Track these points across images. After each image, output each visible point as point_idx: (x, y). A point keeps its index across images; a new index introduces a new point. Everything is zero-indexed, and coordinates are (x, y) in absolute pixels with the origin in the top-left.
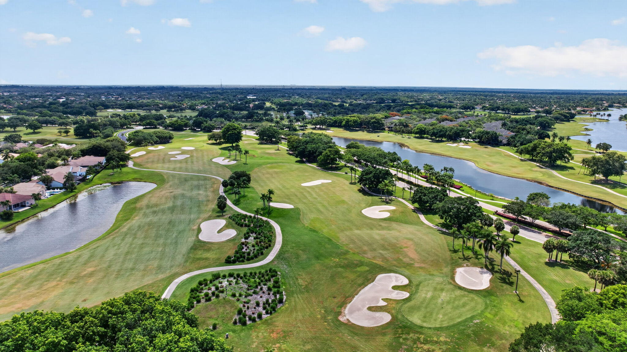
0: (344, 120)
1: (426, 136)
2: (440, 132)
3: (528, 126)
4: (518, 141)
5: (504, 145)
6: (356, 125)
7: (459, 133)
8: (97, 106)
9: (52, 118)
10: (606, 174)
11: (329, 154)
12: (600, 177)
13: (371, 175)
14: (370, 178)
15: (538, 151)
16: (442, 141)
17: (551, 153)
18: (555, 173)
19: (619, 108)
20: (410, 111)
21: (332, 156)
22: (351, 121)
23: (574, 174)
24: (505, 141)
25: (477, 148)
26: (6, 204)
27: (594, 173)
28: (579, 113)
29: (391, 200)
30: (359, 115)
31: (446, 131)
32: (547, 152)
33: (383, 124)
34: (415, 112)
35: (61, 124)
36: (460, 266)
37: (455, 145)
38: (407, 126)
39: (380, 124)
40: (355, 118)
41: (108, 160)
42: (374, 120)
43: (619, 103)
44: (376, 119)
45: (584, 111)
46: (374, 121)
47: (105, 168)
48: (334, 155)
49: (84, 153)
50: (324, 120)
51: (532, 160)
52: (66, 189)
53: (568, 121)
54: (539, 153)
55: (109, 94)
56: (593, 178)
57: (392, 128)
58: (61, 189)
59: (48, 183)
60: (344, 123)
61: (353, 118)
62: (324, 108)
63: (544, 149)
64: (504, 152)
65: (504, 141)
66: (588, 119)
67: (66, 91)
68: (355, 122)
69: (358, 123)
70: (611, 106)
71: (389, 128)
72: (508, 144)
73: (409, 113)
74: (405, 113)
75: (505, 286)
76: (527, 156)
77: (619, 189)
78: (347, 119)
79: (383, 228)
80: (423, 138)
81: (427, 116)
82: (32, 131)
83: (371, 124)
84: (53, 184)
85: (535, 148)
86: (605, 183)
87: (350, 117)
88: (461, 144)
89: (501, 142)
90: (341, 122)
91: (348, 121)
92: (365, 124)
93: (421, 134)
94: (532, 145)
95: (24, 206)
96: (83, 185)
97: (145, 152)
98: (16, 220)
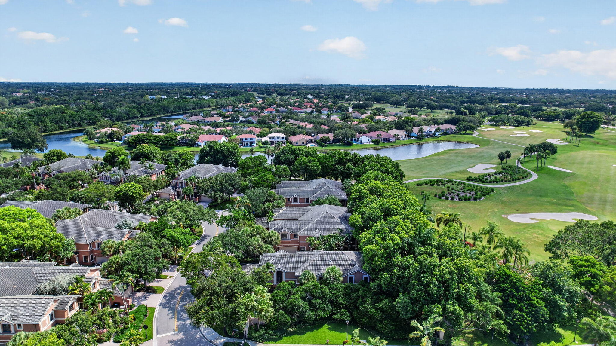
26: (379, 136)
47: (455, 133)
52: (418, 138)
58: (415, 137)
84: (412, 134)
95: (389, 141)
96: (430, 139)
97: (494, 129)
98: (381, 145)
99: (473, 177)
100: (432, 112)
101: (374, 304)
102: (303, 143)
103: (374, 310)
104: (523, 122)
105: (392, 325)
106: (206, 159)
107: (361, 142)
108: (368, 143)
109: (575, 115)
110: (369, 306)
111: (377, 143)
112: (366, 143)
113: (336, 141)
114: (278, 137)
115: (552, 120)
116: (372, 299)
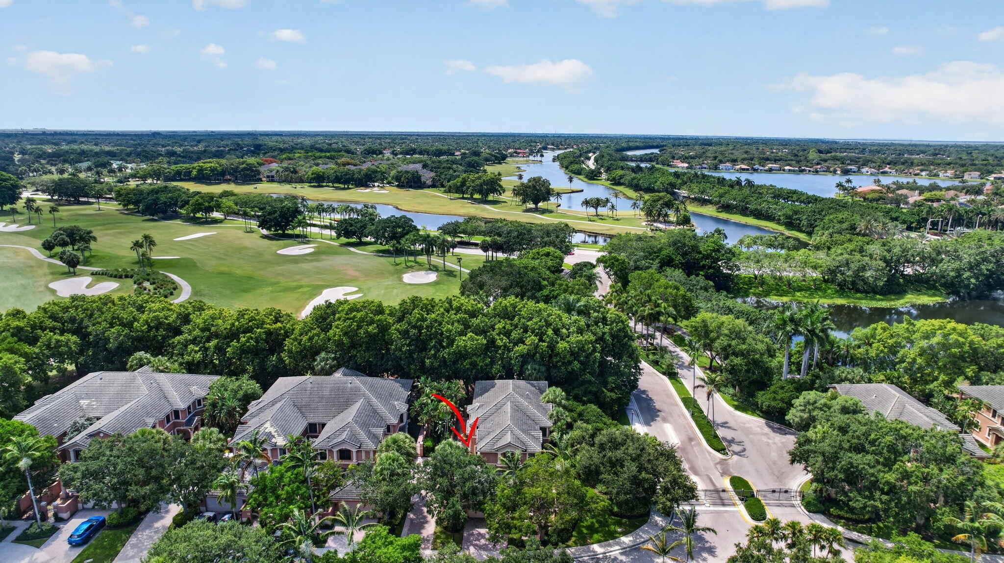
0: (194, 168)
1: (325, 184)
2: (346, 175)
3: (454, 166)
4: (445, 179)
5: (429, 187)
6: (216, 174)
7: (370, 175)
10: (536, 202)
11: (201, 201)
12: (531, 205)
13: (276, 215)
14: (275, 218)
15: (468, 185)
16: (348, 188)
17: (481, 185)
18: (488, 207)
19: (553, 150)
20: (291, 155)
21: (206, 204)
22: (206, 169)
23: (506, 206)
24: (429, 182)
25: (397, 192)
27: (524, 202)
28: (512, 156)
29: (308, 241)
30: (218, 160)
31: (354, 176)
32: (477, 185)
33: (259, 173)
34: (300, 157)
36: (405, 273)
37: (368, 190)
38: (295, 172)
39: (252, 171)
40: (213, 165)
42: (244, 166)
43: (553, 144)
44: (247, 165)
45: (516, 152)
46: (245, 168)
48: (209, 203)
50: (158, 169)
51: (463, 198)
53: (500, 163)
54: (468, 188)
56: (524, 207)
57: (273, 177)
60: (194, 173)
61: (209, 165)
62: (146, 156)
63: (473, 181)
64: (429, 194)
65: (427, 182)
66: (521, 161)
68: (213, 170)
69: (218, 171)
70: (545, 148)
71: (268, 177)
72: (433, 186)
73: (290, 159)
74: (285, 158)
75: (450, 278)
76: (457, 195)
77: (547, 214)
78: (199, 166)
79: (311, 261)
80: (323, 186)
81: (320, 161)
83: (239, 172)
85: (463, 183)
86: (536, 210)
87: (204, 163)
88: (376, 189)
89: (425, 183)
90: (190, 173)
91: (201, 170)
92: (230, 174)
93: (318, 182)
94: (460, 180)
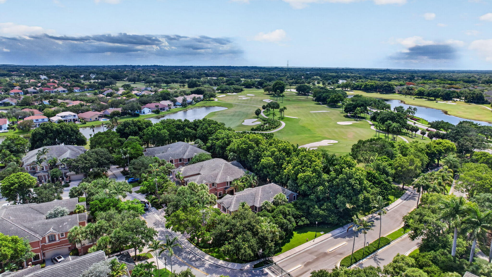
0: (364, 84)
1: (425, 97)
2: (434, 93)
6: (372, 88)
8: (202, 75)
9: (177, 79)
11: (334, 97)
16: (435, 100)
20: (426, 82)
21: (336, 99)
22: (368, 85)
25: (461, 104)
26: (157, 107)
30: (375, 81)
31: (439, 92)
33: (394, 89)
35: (181, 83)
37: (444, 102)
39: (391, 87)
40: (372, 83)
41: (204, 96)
44: (388, 84)
46: (386, 86)
47: (202, 100)
49: (192, 93)
50: (348, 84)
52: (183, 106)
55: (210, 70)
57: (401, 91)
58: (180, 106)
59: (174, 102)
60: (363, 87)
61: (370, 83)
65: (489, 100)
67: (184, 68)
68: (372, 86)
69: (374, 87)
71: (399, 91)
74: (421, 83)
80: (422, 98)
81: (438, 86)
82: (166, 85)
83: (383, 87)
84: (177, 104)
87: (368, 82)
88: (450, 102)
89: (487, 101)
90: (361, 86)
91: (366, 85)
92: (379, 88)
93: (421, 95)
95: (164, 110)
96: (190, 106)
97: (225, 96)
98: (161, 114)
99: (255, 128)
100: (167, 86)
101: (320, 207)
102: (96, 119)
103: (322, 212)
104: (239, 89)
105: (336, 216)
106: (45, 142)
107: (144, 113)
108: (149, 114)
109: (264, 83)
110: (319, 210)
111: (157, 112)
112: (148, 114)
113: (124, 114)
114: (70, 116)
115: (251, 88)
116: (317, 205)
